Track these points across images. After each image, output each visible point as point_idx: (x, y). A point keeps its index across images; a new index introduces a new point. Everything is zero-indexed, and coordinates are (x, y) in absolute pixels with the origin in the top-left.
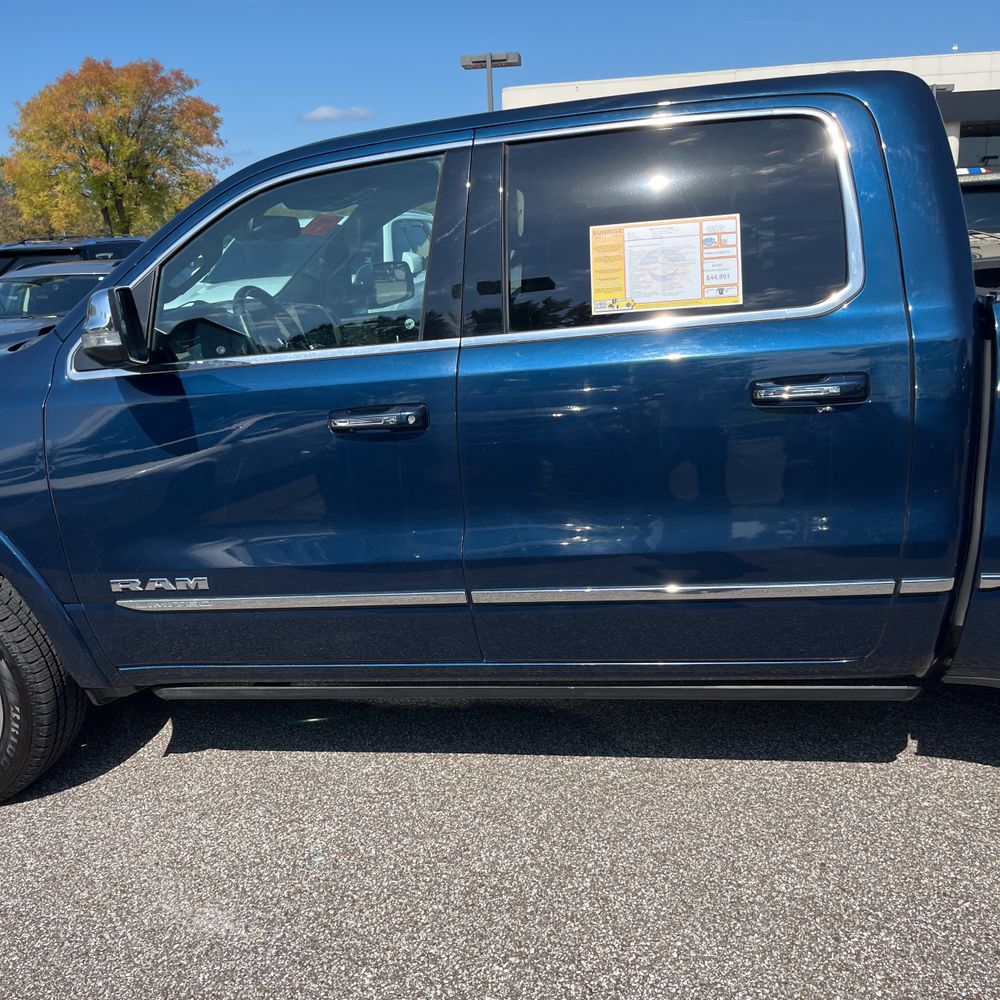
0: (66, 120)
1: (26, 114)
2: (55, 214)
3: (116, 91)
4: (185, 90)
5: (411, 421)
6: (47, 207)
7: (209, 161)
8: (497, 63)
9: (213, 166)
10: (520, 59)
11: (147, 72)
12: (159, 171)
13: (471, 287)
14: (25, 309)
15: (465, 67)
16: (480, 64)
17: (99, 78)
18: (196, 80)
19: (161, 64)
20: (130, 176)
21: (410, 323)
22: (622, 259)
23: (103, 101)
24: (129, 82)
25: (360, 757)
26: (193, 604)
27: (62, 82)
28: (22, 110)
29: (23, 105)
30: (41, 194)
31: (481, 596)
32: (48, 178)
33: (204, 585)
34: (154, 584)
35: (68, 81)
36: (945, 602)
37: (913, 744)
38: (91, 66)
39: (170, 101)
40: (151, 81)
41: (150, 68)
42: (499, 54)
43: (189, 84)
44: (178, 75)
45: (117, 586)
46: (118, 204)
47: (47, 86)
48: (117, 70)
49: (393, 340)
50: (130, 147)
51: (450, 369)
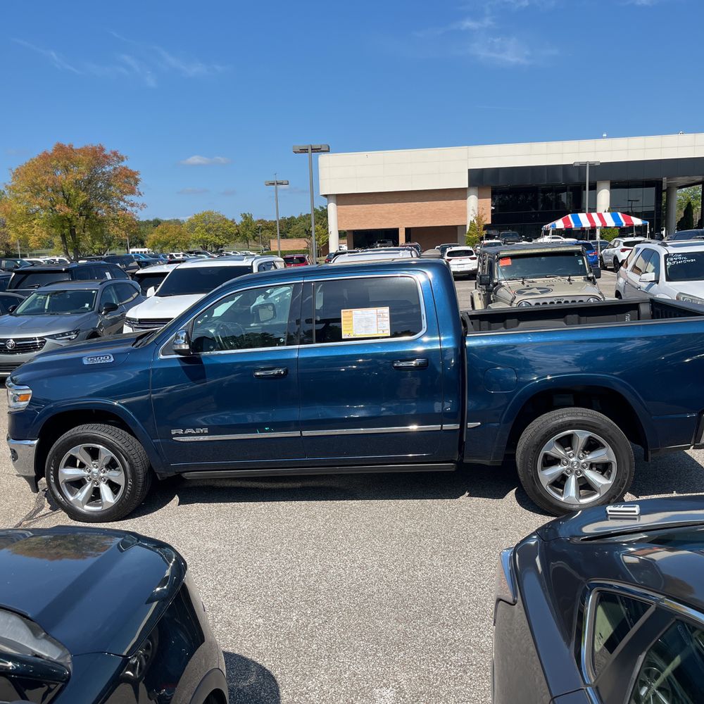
0: (43, 181)
1: (15, 176)
2: (32, 238)
3: (77, 164)
4: (119, 162)
5: (282, 373)
6: (27, 234)
7: (132, 205)
8: (314, 150)
9: (134, 209)
10: (329, 148)
11: (96, 152)
12: (99, 212)
13: (303, 320)
14: (46, 307)
15: (295, 152)
16: (304, 151)
17: (64, 155)
18: (126, 157)
19: (104, 147)
20: (81, 215)
21: (282, 340)
22: (352, 320)
23: (67, 169)
24: (84, 158)
25: (257, 503)
26: (201, 438)
27: (40, 158)
28: (13, 173)
29: (14, 170)
30: (23, 226)
31: (306, 433)
32: (29, 216)
33: (206, 432)
34: (188, 431)
35: (45, 157)
36: (458, 432)
37: (467, 494)
38: (60, 148)
39: (108, 169)
40: (97, 156)
41: (98, 149)
42: (316, 145)
43: (121, 159)
44: (115, 154)
45: (174, 432)
46: (72, 232)
47: (31, 159)
48: (76, 150)
49: (275, 346)
50: (83, 197)
51: (296, 355)
